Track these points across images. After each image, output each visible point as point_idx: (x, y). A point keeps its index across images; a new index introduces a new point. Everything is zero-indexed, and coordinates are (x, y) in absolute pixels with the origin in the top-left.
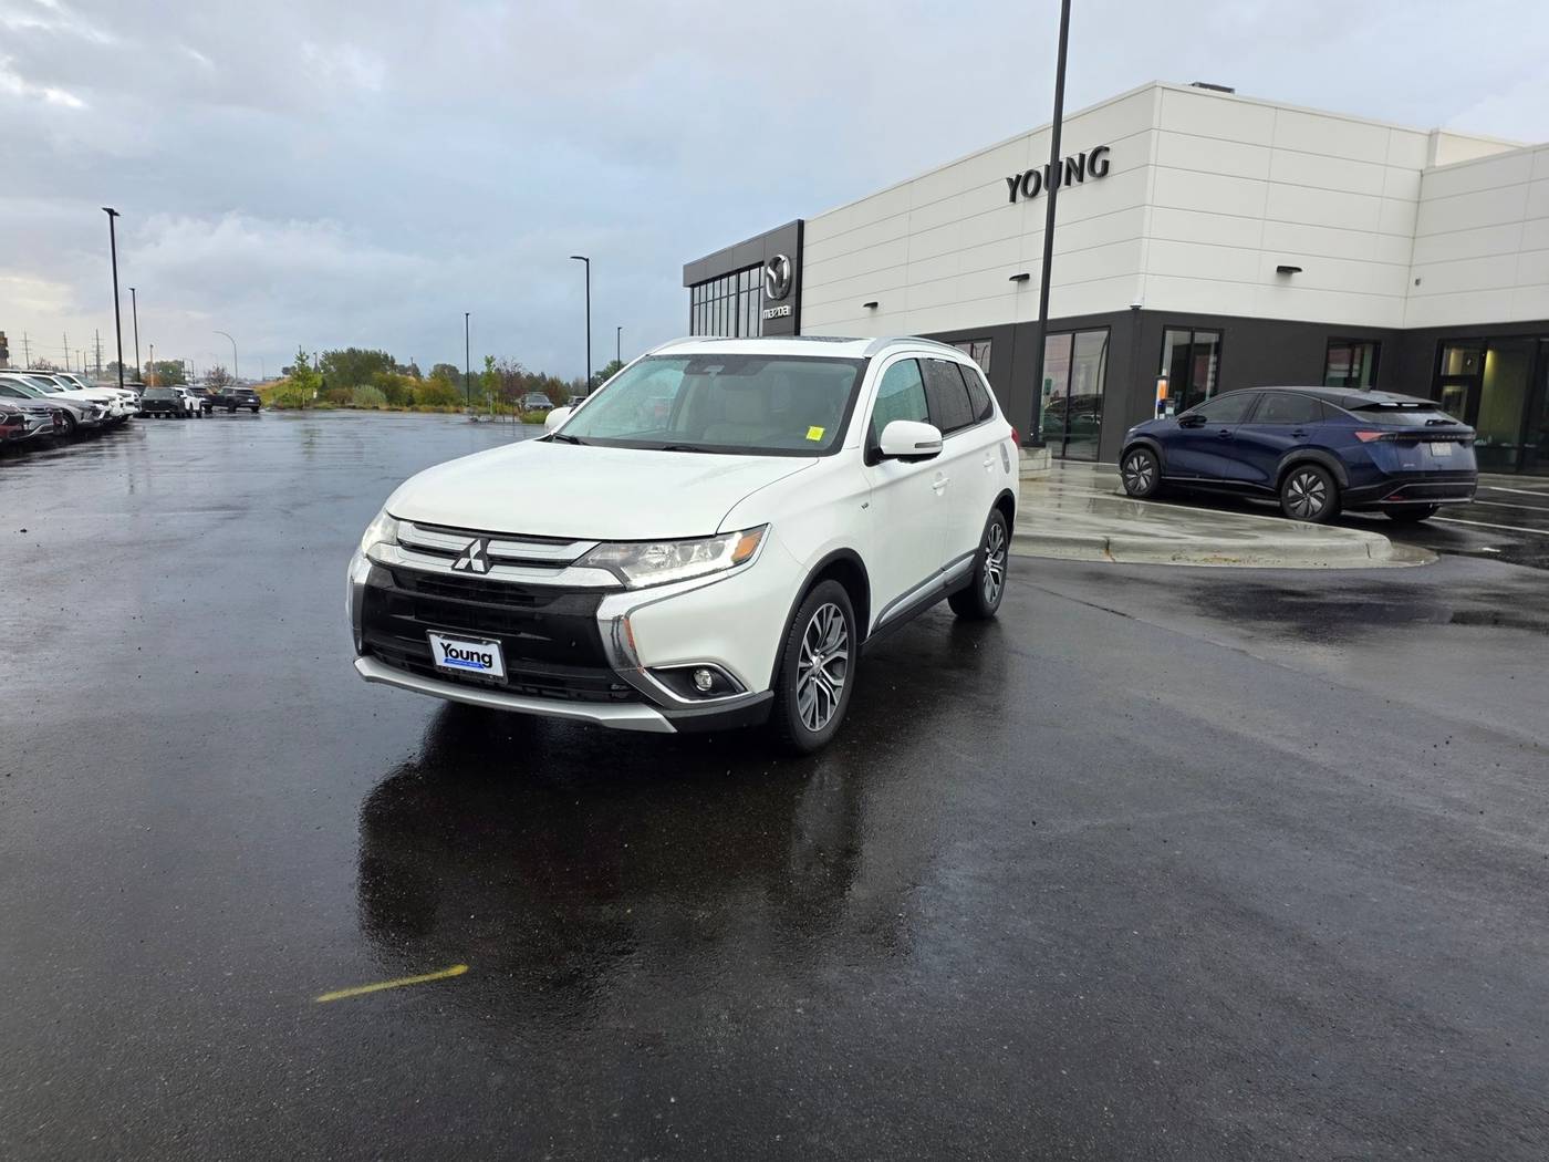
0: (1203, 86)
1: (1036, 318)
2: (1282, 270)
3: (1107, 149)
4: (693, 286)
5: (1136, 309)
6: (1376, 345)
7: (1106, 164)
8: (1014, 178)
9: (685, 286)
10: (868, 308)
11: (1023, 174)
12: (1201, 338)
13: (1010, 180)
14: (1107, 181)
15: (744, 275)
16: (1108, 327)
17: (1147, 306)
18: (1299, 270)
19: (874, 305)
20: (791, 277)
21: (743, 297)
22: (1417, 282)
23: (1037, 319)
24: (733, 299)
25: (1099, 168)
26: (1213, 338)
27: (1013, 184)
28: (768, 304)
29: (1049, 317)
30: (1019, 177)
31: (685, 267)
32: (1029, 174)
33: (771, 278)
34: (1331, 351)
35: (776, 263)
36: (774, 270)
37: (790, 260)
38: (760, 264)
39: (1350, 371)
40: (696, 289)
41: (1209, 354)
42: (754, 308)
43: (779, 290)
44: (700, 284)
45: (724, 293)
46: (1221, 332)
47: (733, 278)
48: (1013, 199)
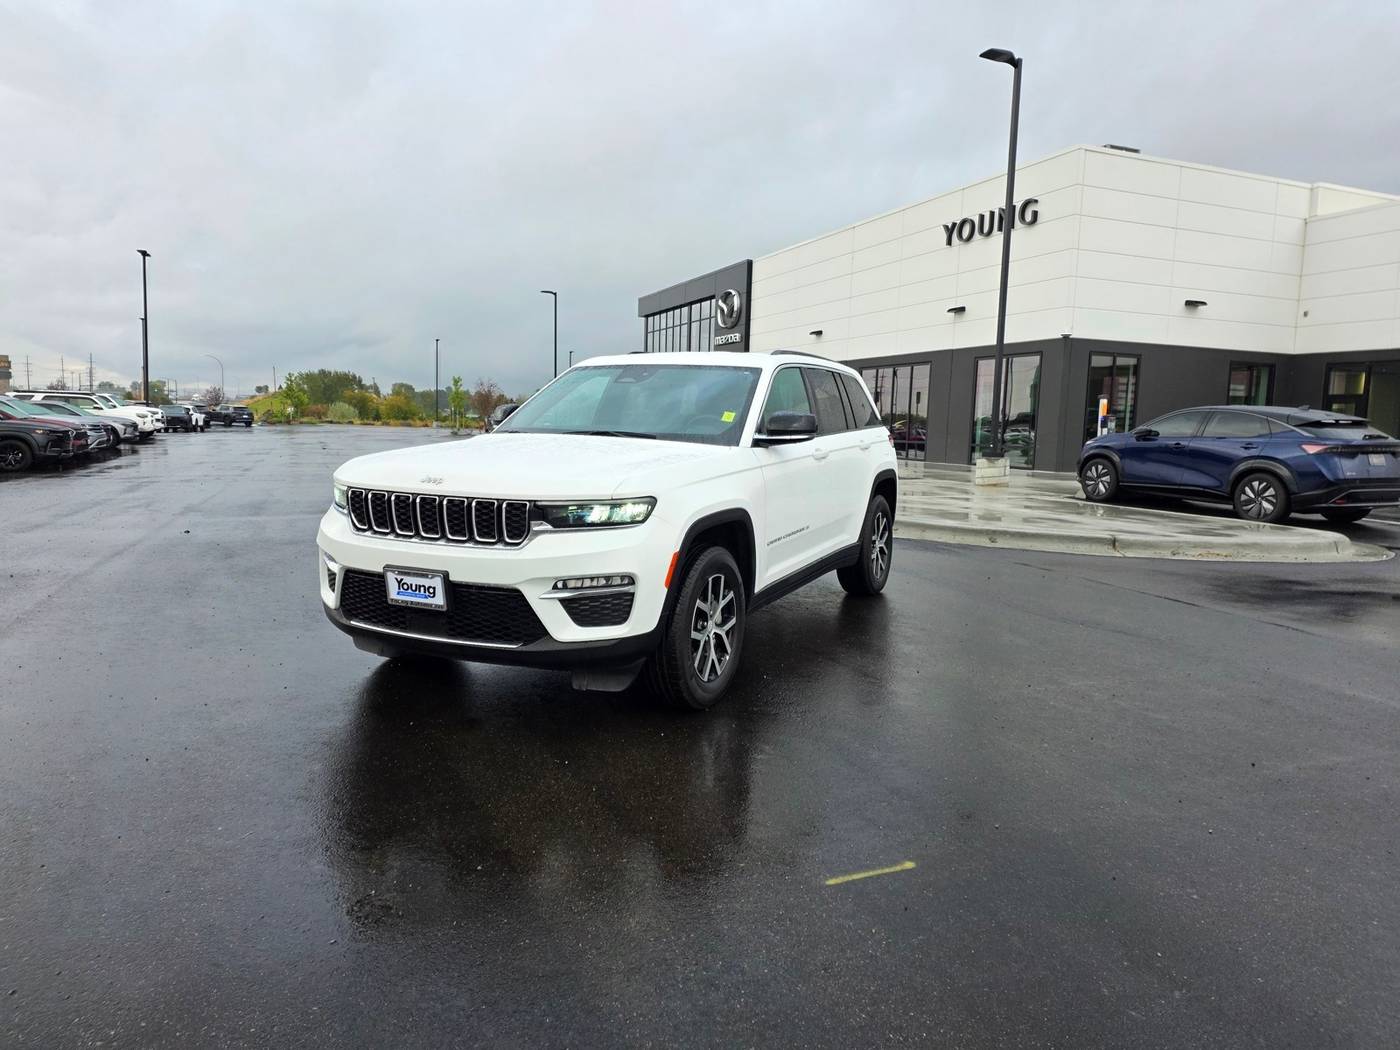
0: (1113, 147)
1: (993, 341)
2: (1189, 303)
3: (1036, 201)
4: (647, 316)
5: (1066, 337)
6: (1272, 368)
7: (1035, 214)
8: (950, 225)
9: (640, 316)
10: (814, 336)
11: (958, 222)
12: (1121, 361)
13: (946, 227)
14: (1037, 227)
15: (696, 307)
16: (1040, 353)
17: (1075, 335)
18: (1204, 303)
19: (819, 333)
20: (740, 309)
21: (695, 326)
22: (1306, 314)
23: (995, 343)
24: (685, 328)
25: (1029, 217)
26: (1132, 361)
27: (949, 231)
28: (719, 331)
29: (1005, 342)
30: (954, 225)
31: (640, 300)
32: (964, 222)
33: (722, 310)
34: (1233, 373)
35: (727, 297)
36: (725, 302)
37: (740, 294)
38: (712, 297)
39: (1248, 391)
40: (650, 319)
41: (1127, 375)
42: (705, 335)
43: (730, 322)
44: (654, 314)
45: (677, 322)
46: (1139, 357)
47: (685, 310)
48: (949, 242)
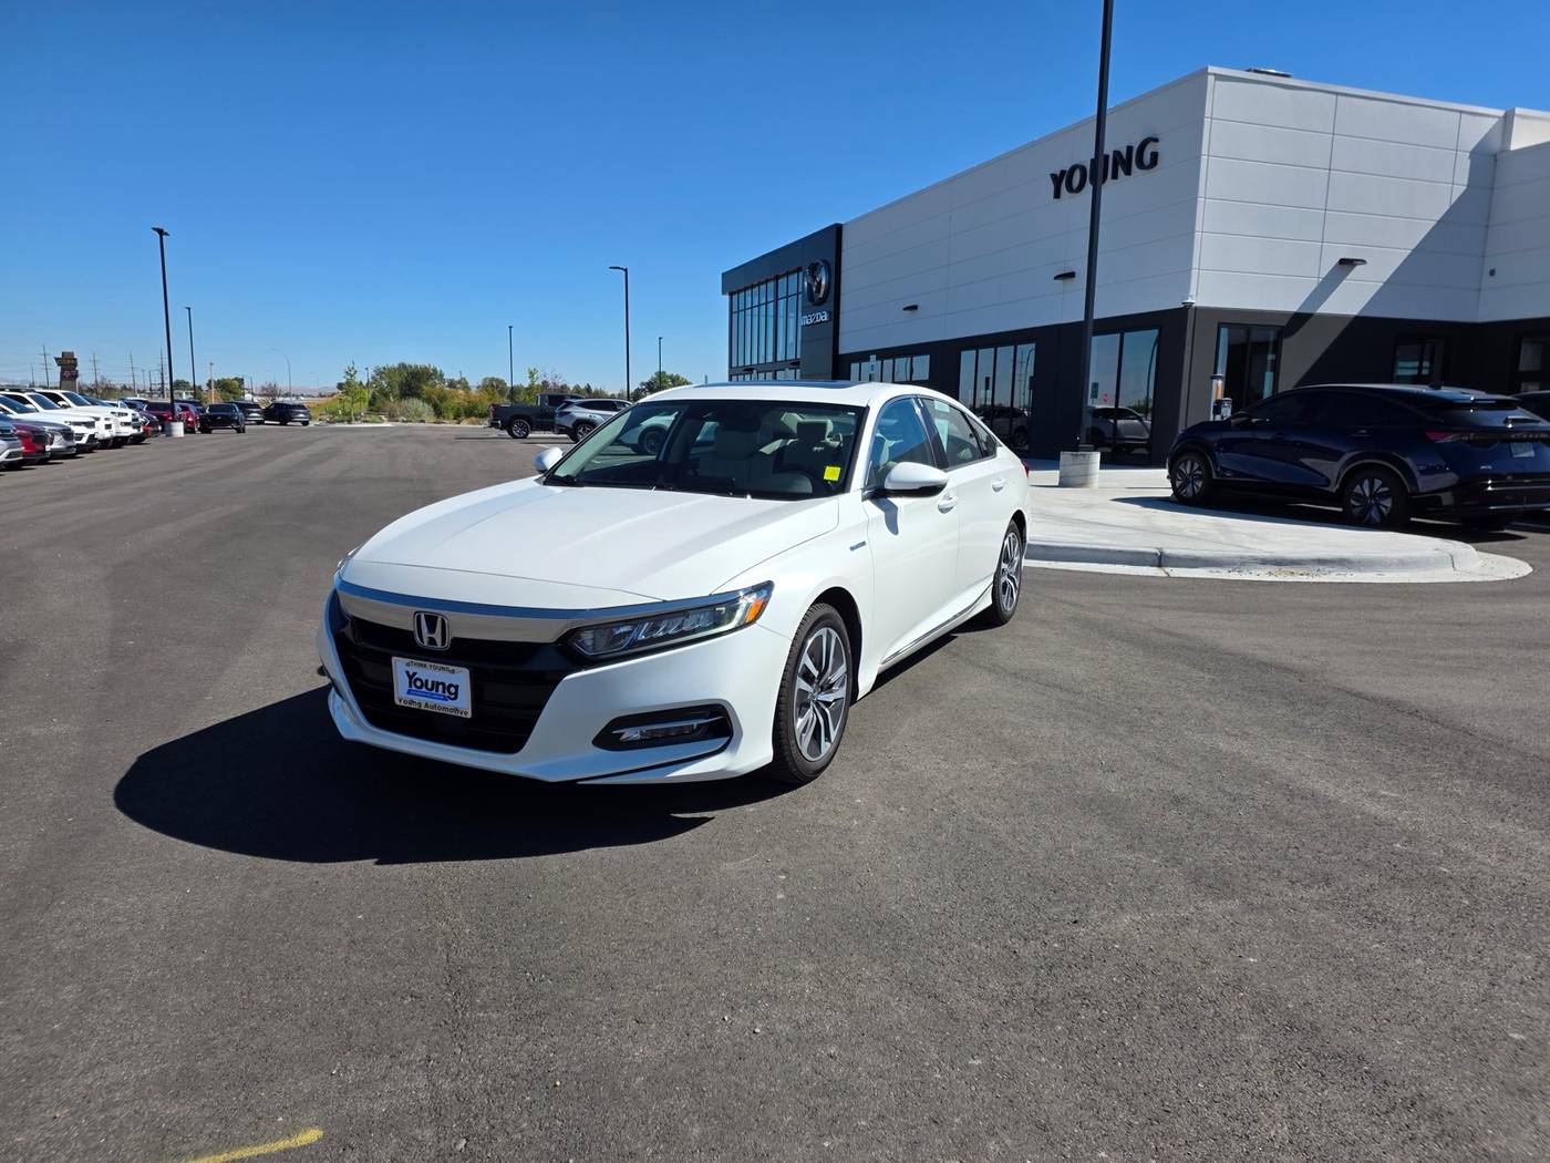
0: (1257, 71)
1: (1081, 318)
2: (1342, 262)
3: (1156, 140)
5: (1187, 307)
6: (1448, 341)
7: (1155, 156)
8: (1058, 173)
10: (909, 312)
11: (1067, 169)
12: (1258, 335)
13: (1053, 176)
14: (1156, 172)
15: (782, 281)
16: (1159, 326)
17: (1200, 303)
20: (829, 286)
21: (782, 303)
22: (1492, 272)
24: (771, 306)
25: (1147, 158)
26: (1271, 335)
27: (1057, 179)
28: (807, 310)
29: (1095, 317)
30: (1063, 172)
32: (1073, 169)
33: (810, 284)
34: (1399, 347)
35: (814, 268)
36: (813, 274)
38: (800, 269)
39: (1420, 368)
40: (735, 297)
42: (792, 315)
43: (818, 298)
45: (763, 300)
46: (1279, 329)
47: (771, 285)
48: (1057, 195)
